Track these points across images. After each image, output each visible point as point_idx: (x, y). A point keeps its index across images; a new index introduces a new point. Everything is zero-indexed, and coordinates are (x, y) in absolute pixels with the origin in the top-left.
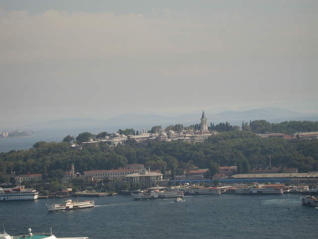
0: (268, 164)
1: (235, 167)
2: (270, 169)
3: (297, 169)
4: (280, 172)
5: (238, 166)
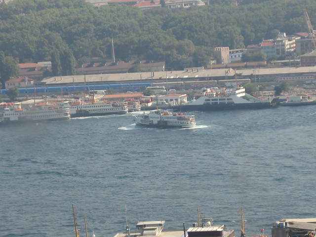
0: (110, 57)
1: (48, 64)
2: (114, 64)
3: (164, 63)
4: (132, 70)
5: (53, 60)
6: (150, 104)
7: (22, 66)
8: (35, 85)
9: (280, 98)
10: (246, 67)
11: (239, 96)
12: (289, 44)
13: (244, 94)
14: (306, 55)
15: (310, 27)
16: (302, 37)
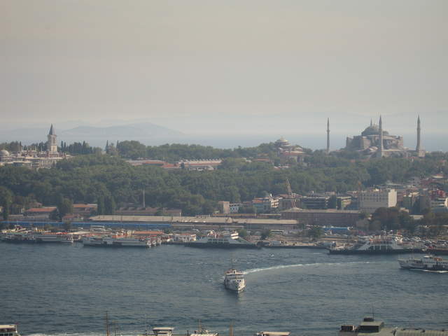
0: (141, 203)
1: (95, 205)
2: (144, 209)
3: (181, 210)
4: (156, 214)
5: (98, 203)
6: (168, 240)
7: (75, 206)
8: (84, 220)
9: (264, 241)
10: (241, 217)
11: (233, 238)
12: (274, 202)
13: (237, 237)
14: (286, 211)
15: (290, 190)
16: (284, 198)
